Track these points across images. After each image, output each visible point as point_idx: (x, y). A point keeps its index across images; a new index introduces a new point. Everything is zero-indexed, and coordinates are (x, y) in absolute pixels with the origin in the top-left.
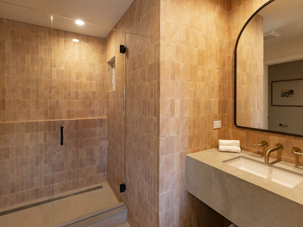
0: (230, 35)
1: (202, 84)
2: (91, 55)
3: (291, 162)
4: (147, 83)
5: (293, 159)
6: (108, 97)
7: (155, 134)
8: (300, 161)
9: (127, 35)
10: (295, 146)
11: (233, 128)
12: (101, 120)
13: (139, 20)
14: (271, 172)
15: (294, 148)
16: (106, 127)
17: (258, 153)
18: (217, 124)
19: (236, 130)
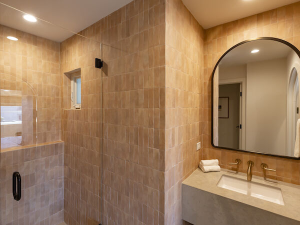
0: (205, 64)
1: (191, 109)
2: (41, 61)
3: (260, 176)
4: (141, 109)
5: (262, 173)
6: (66, 117)
7: (157, 168)
8: (267, 174)
9: (104, 47)
10: (263, 162)
11: (209, 148)
12: (56, 145)
13: (128, 35)
14: (249, 187)
15: (262, 164)
16: (63, 154)
17: (233, 169)
18: (199, 145)
19: (212, 150)
